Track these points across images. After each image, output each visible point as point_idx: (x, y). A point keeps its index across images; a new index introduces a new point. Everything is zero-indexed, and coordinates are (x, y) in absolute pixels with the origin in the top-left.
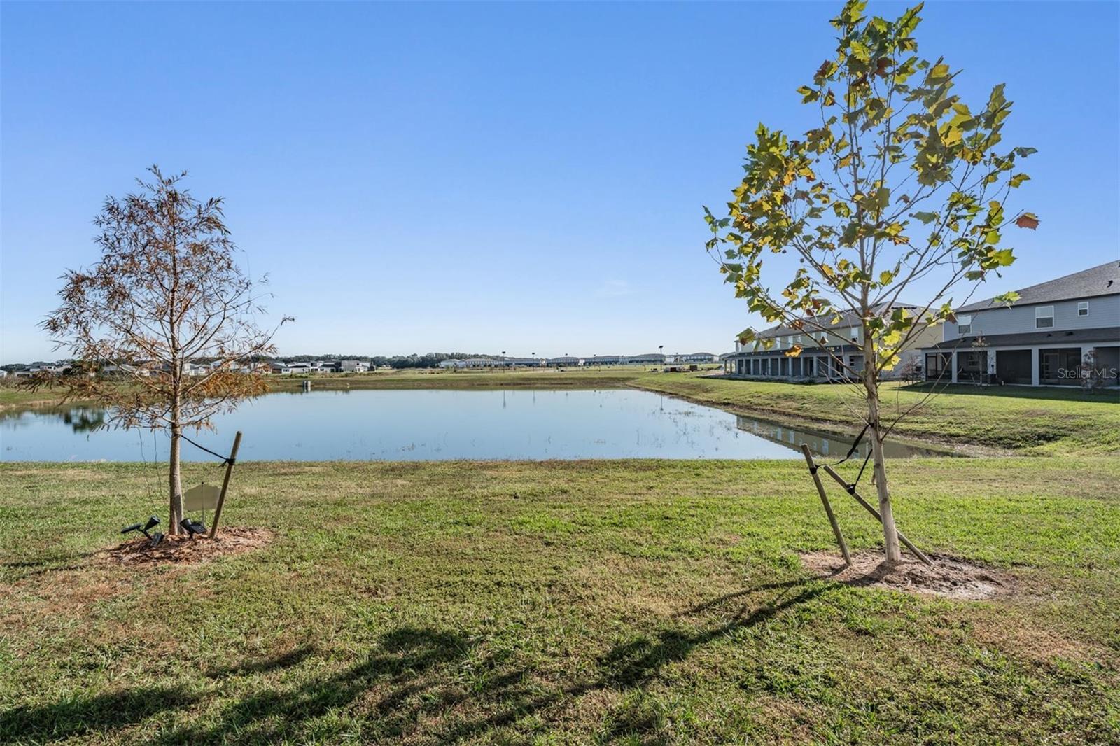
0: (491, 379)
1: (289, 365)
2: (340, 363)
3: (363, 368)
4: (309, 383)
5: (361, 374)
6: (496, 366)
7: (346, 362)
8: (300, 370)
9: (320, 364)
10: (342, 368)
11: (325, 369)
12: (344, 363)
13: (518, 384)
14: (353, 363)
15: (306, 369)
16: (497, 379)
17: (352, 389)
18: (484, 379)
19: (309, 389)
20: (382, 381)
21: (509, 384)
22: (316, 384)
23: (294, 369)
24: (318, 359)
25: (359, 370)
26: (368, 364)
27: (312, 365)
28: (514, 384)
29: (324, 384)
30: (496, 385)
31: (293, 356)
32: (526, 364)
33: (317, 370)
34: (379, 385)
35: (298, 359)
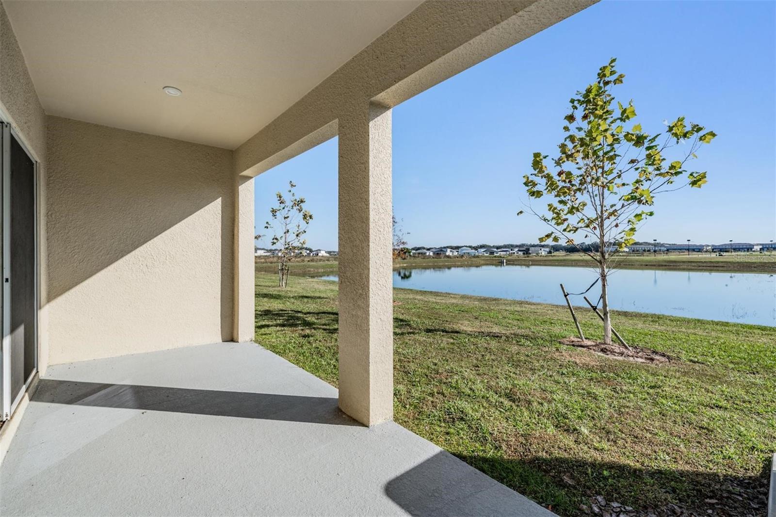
0: (637, 261)
1: (499, 250)
2: (529, 249)
3: (543, 252)
4: (505, 261)
5: (541, 256)
6: (655, 251)
7: (533, 248)
8: (504, 253)
9: (516, 249)
10: (530, 252)
11: (520, 253)
12: (532, 249)
13: (662, 266)
14: (538, 248)
15: (508, 253)
16: (643, 261)
17: (532, 265)
18: (631, 261)
19: (505, 264)
20: (550, 260)
21: (654, 265)
22: (509, 261)
23: (501, 252)
24: (517, 246)
25: (541, 253)
26: (548, 250)
27: (511, 250)
28: (659, 266)
29: (514, 261)
30: (641, 265)
31: (502, 244)
32: (688, 250)
33: (514, 253)
34: (547, 263)
35: (505, 246)
